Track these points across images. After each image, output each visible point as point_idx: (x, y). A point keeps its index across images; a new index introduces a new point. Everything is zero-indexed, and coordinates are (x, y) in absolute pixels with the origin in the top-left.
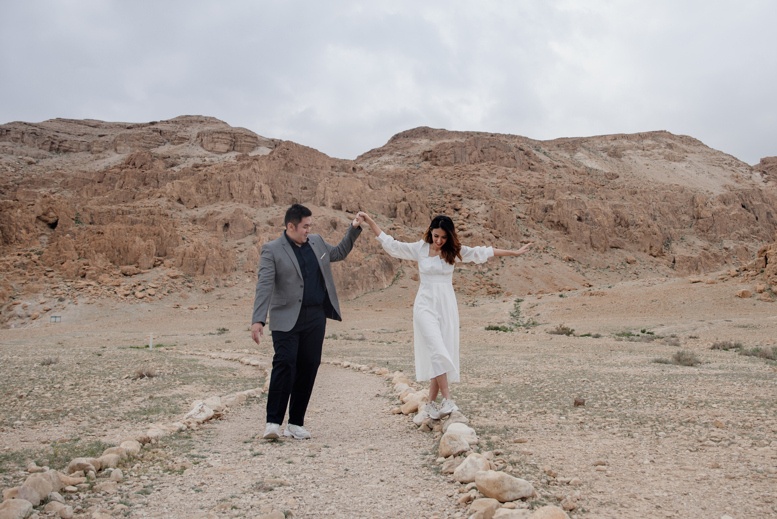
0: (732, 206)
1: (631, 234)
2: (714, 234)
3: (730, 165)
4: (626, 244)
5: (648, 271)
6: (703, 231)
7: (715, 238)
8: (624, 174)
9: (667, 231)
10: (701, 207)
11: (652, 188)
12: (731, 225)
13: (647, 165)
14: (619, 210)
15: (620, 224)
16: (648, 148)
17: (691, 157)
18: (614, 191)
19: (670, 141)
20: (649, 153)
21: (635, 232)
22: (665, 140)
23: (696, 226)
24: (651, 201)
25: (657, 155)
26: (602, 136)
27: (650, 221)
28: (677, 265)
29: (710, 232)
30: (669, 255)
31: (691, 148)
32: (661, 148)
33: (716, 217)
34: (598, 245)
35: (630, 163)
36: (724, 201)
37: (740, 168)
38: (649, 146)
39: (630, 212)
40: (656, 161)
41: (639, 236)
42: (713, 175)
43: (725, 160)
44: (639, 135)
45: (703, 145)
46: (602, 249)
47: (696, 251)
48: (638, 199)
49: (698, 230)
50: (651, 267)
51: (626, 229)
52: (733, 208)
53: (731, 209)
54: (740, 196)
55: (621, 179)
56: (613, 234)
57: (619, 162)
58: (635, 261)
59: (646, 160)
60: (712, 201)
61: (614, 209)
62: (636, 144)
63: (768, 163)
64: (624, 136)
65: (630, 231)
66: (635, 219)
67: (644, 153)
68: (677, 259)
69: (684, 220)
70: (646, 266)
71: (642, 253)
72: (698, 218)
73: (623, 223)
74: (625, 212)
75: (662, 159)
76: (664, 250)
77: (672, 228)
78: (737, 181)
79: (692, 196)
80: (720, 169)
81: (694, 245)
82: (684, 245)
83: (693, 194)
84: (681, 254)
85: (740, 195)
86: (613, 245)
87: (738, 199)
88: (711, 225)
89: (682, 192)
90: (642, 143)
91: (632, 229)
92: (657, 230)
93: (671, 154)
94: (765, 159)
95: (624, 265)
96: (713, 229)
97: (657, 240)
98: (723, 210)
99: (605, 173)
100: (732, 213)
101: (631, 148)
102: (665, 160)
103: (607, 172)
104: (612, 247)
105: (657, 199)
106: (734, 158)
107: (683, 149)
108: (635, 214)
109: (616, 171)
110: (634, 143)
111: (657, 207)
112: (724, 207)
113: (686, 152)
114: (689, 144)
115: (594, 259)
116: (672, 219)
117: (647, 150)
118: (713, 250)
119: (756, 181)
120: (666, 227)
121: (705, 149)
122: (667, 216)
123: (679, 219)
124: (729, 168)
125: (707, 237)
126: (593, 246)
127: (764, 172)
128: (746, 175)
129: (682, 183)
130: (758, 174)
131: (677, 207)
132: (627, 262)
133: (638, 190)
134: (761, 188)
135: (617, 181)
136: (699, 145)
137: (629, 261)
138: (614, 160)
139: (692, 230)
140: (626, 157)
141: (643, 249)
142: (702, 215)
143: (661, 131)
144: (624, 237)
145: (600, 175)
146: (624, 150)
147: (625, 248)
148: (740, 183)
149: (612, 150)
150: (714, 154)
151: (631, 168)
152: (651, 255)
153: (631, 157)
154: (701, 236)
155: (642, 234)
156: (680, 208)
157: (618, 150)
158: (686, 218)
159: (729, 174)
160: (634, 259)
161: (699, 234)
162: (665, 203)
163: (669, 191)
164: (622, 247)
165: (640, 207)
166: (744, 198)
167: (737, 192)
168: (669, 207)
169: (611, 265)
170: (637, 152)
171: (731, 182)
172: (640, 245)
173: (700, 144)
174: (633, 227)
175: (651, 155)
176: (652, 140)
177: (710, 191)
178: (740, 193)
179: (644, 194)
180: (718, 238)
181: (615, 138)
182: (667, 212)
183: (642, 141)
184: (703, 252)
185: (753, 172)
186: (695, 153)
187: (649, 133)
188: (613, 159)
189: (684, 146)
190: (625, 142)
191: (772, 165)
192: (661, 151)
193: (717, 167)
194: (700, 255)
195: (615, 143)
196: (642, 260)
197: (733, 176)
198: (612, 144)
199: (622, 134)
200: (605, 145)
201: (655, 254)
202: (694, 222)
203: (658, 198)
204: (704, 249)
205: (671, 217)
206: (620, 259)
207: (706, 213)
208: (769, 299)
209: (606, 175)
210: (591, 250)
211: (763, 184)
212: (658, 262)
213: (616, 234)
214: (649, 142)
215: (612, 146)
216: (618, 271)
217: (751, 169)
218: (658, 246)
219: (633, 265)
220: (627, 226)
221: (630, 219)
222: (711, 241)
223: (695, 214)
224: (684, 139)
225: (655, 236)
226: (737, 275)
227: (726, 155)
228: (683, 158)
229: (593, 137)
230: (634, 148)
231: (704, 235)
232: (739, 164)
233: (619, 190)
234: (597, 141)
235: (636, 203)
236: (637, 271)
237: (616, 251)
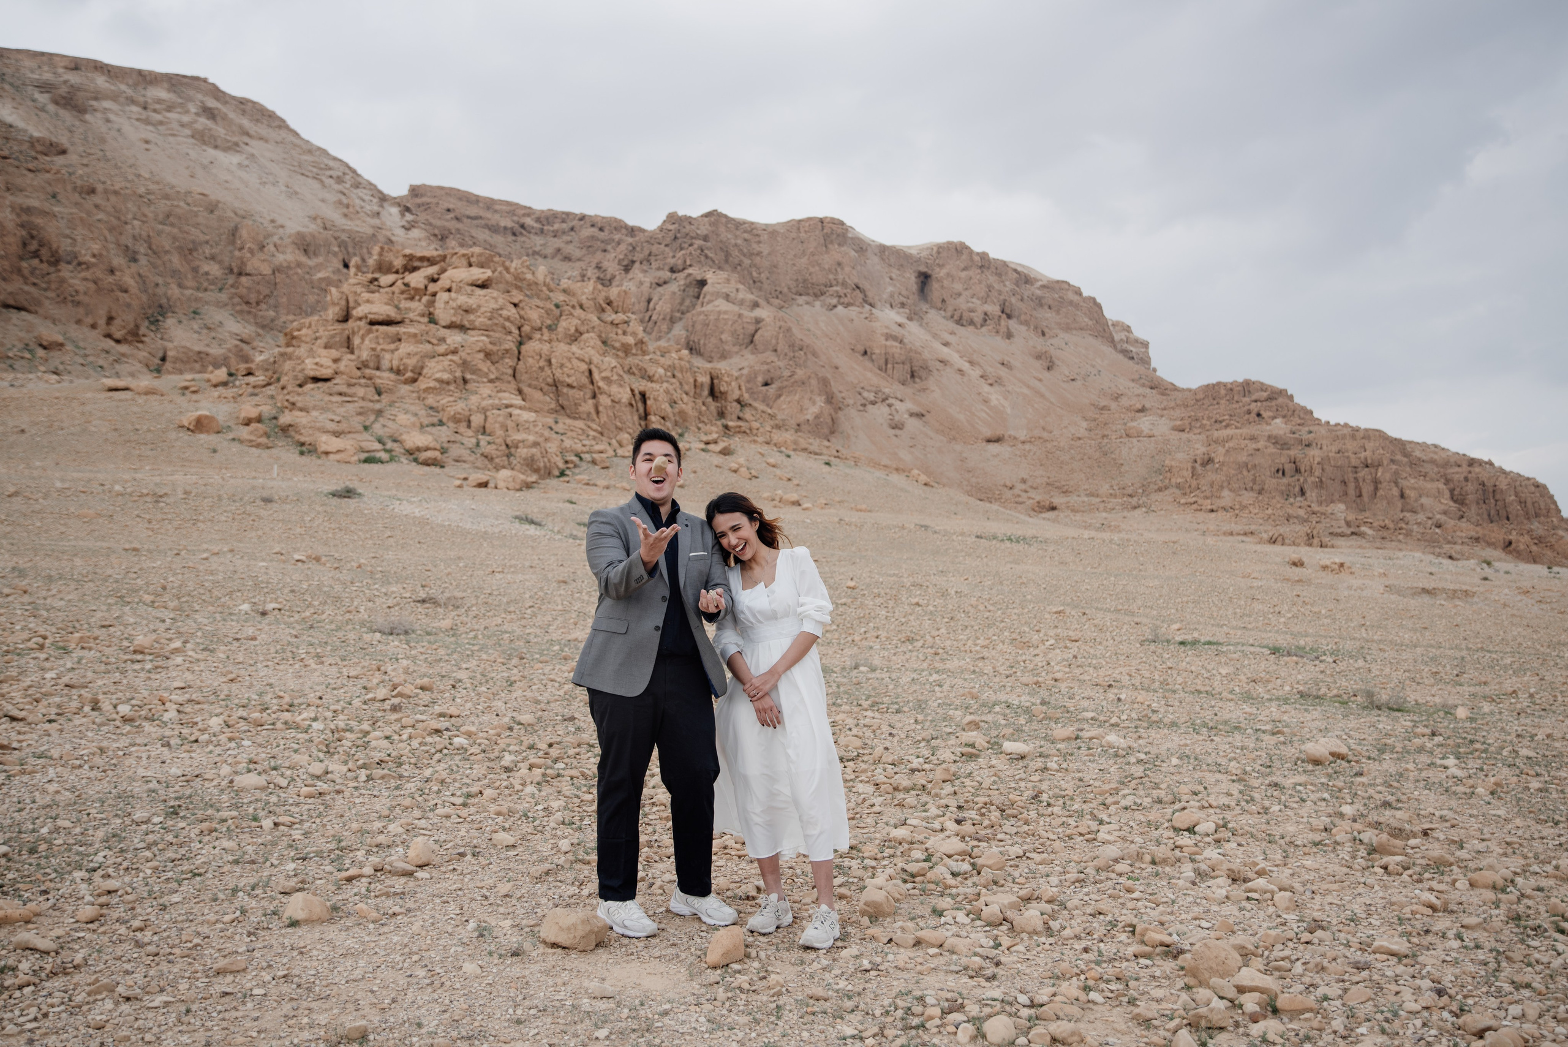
0: (320, 259)
1: (62, 281)
2: (272, 313)
3: (340, 180)
4: (47, 303)
5: (91, 372)
6: (247, 303)
7: (272, 320)
8: (81, 149)
9: (160, 291)
10: (251, 251)
11: (142, 190)
12: (312, 299)
13: (147, 142)
14: (39, 221)
15: (36, 254)
16: (157, 106)
17: (255, 147)
18: (31, 175)
19: (211, 103)
20: (158, 117)
21: (75, 280)
22: (200, 96)
23: (233, 290)
24: (130, 216)
25: (175, 125)
26: (43, 54)
27: (118, 261)
28: (168, 365)
29: (263, 306)
30: (153, 342)
31: (262, 130)
32: (187, 112)
33: (280, 277)
35: (104, 129)
36: (306, 246)
37: (360, 192)
38: (159, 101)
39: (67, 232)
40: (171, 139)
41: (81, 289)
42: (296, 193)
43: (330, 169)
44: (140, 73)
45: (288, 128)
47: (221, 342)
48: (97, 206)
49: (237, 300)
50: (101, 362)
51: (52, 269)
52: (321, 264)
53: (319, 267)
54: (342, 244)
55: (72, 158)
56: (15, 277)
57: (77, 123)
58: (62, 345)
59: (147, 132)
60: (279, 242)
61: (25, 218)
62: (129, 92)
63: (422, 196)
64: (99, 67)
65: (61, 274)
66: (76, 249)
67: (144, 115)
68: (170, 354)
69: (207, 273)
70: (91, 359)
71: (86, 330)
72: (240, 274)
73: (44, 252)
74: (53, 230)
75: (187, 137)
76: (143, 330)
77: (174, 286)
78: (346, 215)
79: (232, 225)
80: (316, 185)
81: (220, 330)
82: (196, 327)
83: (238, 219)
84: (184, 343)
85: (343, 242)
86: (11, 302)
87: (336, 249)
88: (267, 291)
89: (212, 212)
90: (143, 92)
91: (66, 271)
92: (129, 281)
93: (210, 130)
94: (419, 187)
95: (31, 351)
96: (272, 301)
97: (128, 305)
98: (299, 265)
99: (31, 137)
100: (320, 275)
101: (114, 97)
102: (192, 141)
103: (36, 134)
104: (7, 306)
105: (145, 216)
106: (350, 168)
107: (241, 127)
108: (79, 238)
109: (63, 140)
110: (123, 87)
111: (144, 234)
112: (303, 259)
113: (248, 134)
114: (257, 121)
116: (179, 267)
117: (155, 111)
118: (261, 344)
119: (388, 223)
120: (160, 280)
121: (291, 138)
122: (166, 258)
123: (195, 270)
124: (337, 187)
125: (255, 316)
127: (408, 209)
128: (368, 207)
129: (216, 194)
130: (395, 210)
131: (193, 242)
132: (41, 345)
133: (100, 187)
134: (393, 238)
135: (60, 160)
136: (280, 127)
137: (45, 343)
138: (64, 114)
139: (224, 297)
140: (99, 115)
141: (89, 320)
142: (249, 268)
143: (197, 79)
144: (44, 285)
145: (15, 140)
146: (96, 99)
147: (41, 311)
148: (351, 219)
149: (63, 90)
150: (310, 152)
151: (103, 140)
152: (109, 336)
153: (112, 117)
154: (241, 312)
155: (92, 285)
156: (200, 244)
157: (81, 94)
158: (214, 269)
159: (332, 197)
160: (60, 339)
161: (238, 308)
162: (167, 229)
163: (182, 204)
164: (32, 308)
165: (100, 225)
166: (351, 250)
167: (338, 234)
168: (175, 239)
170: (127, 108)
171: (334, 216)
172: (81, 310)
173: (282, 125)
174: (70, 267)
175: (161, 123)
176: (169, 91)
177: (280, 221)
178: (344, 237)
179: (113, 198)
180: (279, 322)
181: (76, 65)
182: (167, 248)
183: (145, 89)
184: (237, 346)
185: (386, 204)
186: (267, 141)
187: (167, 75)
188: (62, 112)
189: (245, 122)
190: (101, 81)
191: (428, 200)
192: (186, 119)
193: (310, 181)
194: (230, 350)
195: (74, 78)
196: (81, 344)
197: (340, 202)
198: (66, 77)
199: (95, 61)
200: (47, 76)
201: (118, 335)
202: (231, 281)
203: (151, 215)
204: (242, 341)
205: (176, 260)
206: (22, 334)
207: (257, 264)
208: (261, 440)
209: (33, 142)
211: (401, 232)
212: (123, 355)
213: (23, 276)
214: (161, 93)
215: (65, 82)
216: (9, 362)
217: (383, 198)
218: (125, 320)
219: (55, 354)
220: (55, 260)
221: (65, 246)
222: (263, 327)
223: (234, 264)
224: (248, 107)
225: (125, 295)
226: (225, 384)
227: (335, 159)
228: (236, 144)
229: (19, 51)
230: (122, 100)
231: (249, 312)
232: (358, 182)
233: (48, 176)
234: (28, 63)
235: (89, 213)
236: (61, 367)
237: (15, 316)
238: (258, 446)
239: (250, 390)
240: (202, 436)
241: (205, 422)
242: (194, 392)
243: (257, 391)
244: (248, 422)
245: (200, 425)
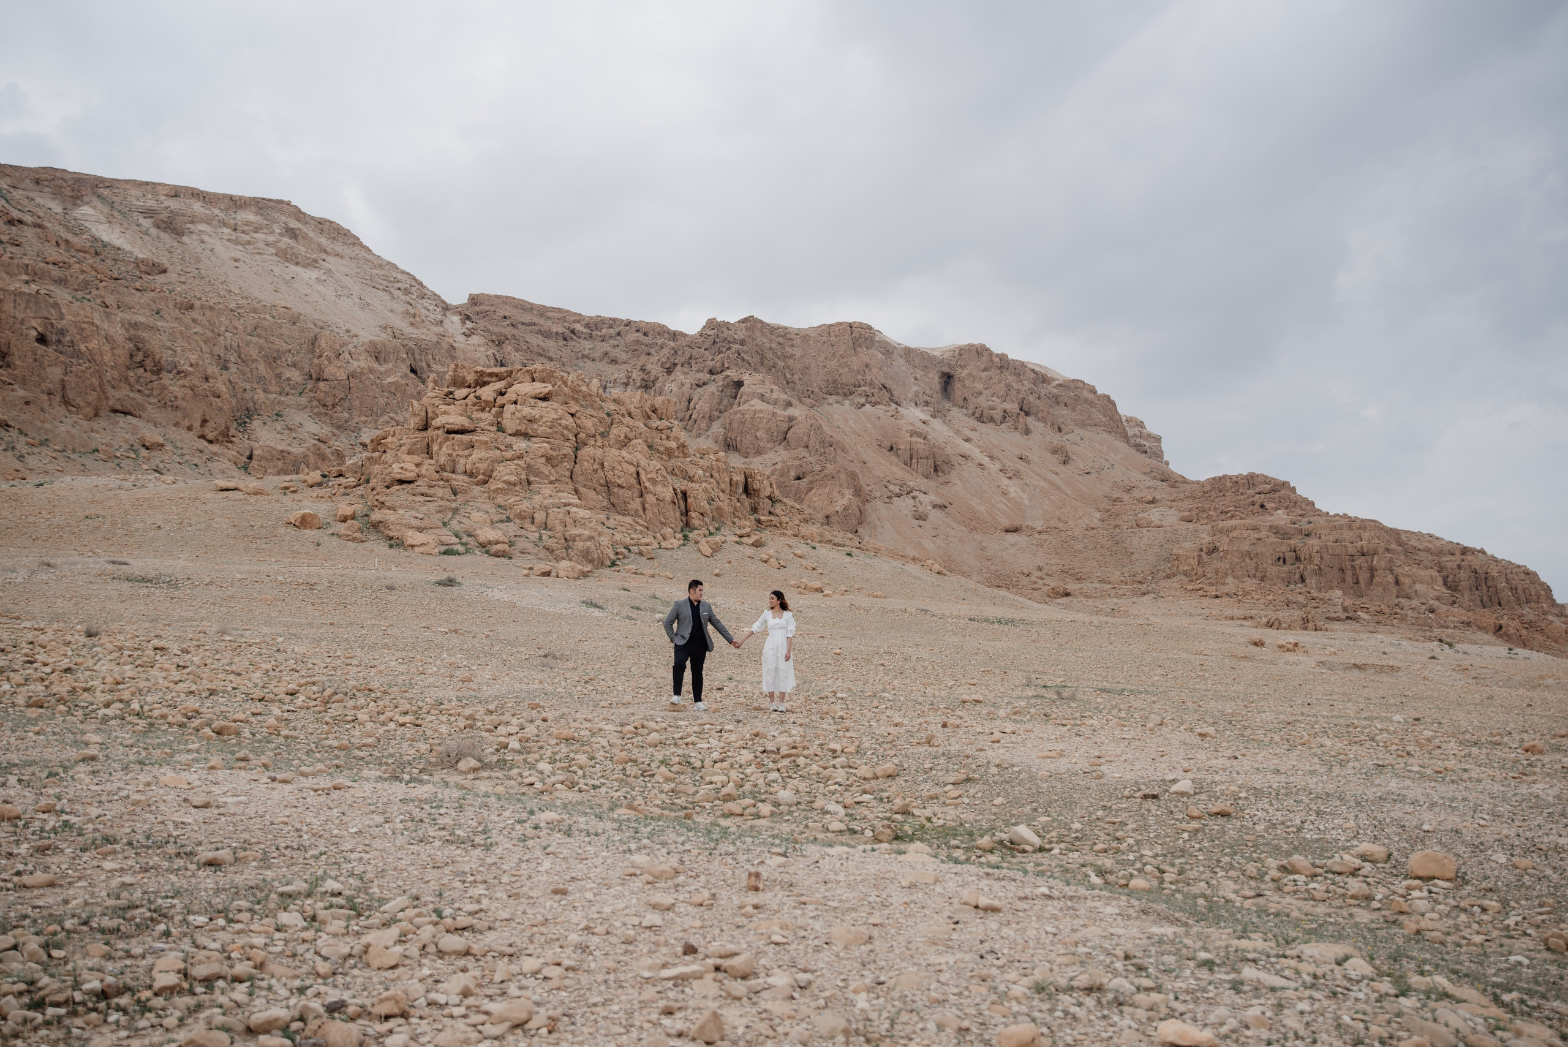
0: (390, 365)
1: (164, 388)
2: (346, 415)
3: (407, 292)
4: (149, 407)
5: (187, 469)
6: (324, 405)
7: (346, 422)
8: (180, 268)
9: (248, 395)
10: (329, 359)
11: (233, 305)
12: (382, 401)
13: (236, 261)
14: (145, 335)
15: (141, 365)
16: (246, 228)
17: (332, 263)
18: (139, 294)
19: (294, 224)
20: (247, 238)
21: (174, 387)
22: (283, 218)
23: (312, 394)
24: (223, 329)
25: (261, 245)
26: (147, 184)
27: (212, 369)
28: (254, 463)
29: (339, 409)
30: (242, 443)
31: (338, 247)
32: (272, 232)
33: (354, 382)
34: (79, 401)
35: (199, 250)
36: (377, 354)
37: (425, 302)
38: (248, 223)
39: (169, 344)
40: (257, 257)
41: (180, 395)
42: (368, 305)
43: (398, 282)
44: (231, 198)
45: (361, 245)
46: (89, 411)
47: (302, 442)
48: (194, 320)
49: (315, 403)
50: (196, 461)
51: (155, 378)
52: (391, 370)
53: (389, 372)
54: (410, 351)
55: (172, 276)
56: (122, 384)
57: (176, 244)
58: (162, 445)
59: (237, 251)
60: (353, 350)
61: (132, 332)
62: (222, 216)
63: (481, 304)
64: (196, 194)
65: (162, 382)
66: (177, 359)
67: (234, 235)
68: (256, 452)
69: (289, 379)
70: (187, 458)
71: (183, 431)
72: (318, 380)
73: (149, 363)
74: (157, 343)
75: (272, 255)
76: (232, 431)
77: (260, 391)
78: (412, 324)
79: (312, 335)
80: (386, 297)
81: (300, 430)
82: (279, 428)
83: (317, 330)
84: (268, 443)
85: (410, 349)
86: (119, 407)
87: (404, 356)
88: (342, 395)
89: (294, 323)
90: (234, 215)
91: (167, 379)
92: (222, 388)
93: (292, 248)
94: (477, 295)
95: (135, 451)
96: (346, 404)
97: (221, 409)
98: (371, 370)
99: (136, 258)
100: (389, 380)
101: (208, 221)
102: (277, 258)
103: (141, 256)
104: (115, 411)
105: (236, 328)
106: (416, 280)
107: (319, 245)
108: (179, 350)
109: (164, 261)
110: (216, 211)
111: (235, 345)
112: (375, 365)
113: (325, 251)
114: (334, 238)
115: (63, 428)
116: (264, 373)
117: (243, 232)
118: (337, 443)
119: (450, 330)
120: (248, 387)
121: (364, 254)
122: (253, 366)
123: (279, 376)
124: (404, 298)
125: (331, 418)
126: (66, 402)
127: (468, 318)
128: (433, 316)
129: (298, 307)
130: (456, 319)
131: (278, 351)
132: (144, 446)
133: (197, 303)
134: (455, 345)
135: (161, 279)
136: (353, 244)
137: (147, 444)
138: (166, 237)
139: (303, 400)
140: (194, 237)
141: (186, 423)
142: (326, 375)
143: (281, 202)
144: (147, 392)
145: (123, 261)
146: (192, 222)
147: (144, 415)
148: (417, 328)
149: (164, 215)
150: (380, 266)
151: (198, 260)
152: (202, 437)
153: (206, 238)
154: (319, 414)
155: (189, 391)
156: (284, 353)
157: (179, 218)
158: (295, 375)
159: (400, 307)
160: (161, 440)
161: (316, 410)
162: (255, 339)
163: (268, 316)
164: (137, 413)
165: (196, 337)
166: (417, 356)
167: (406, 342)
168: (261, 348)
169: (101, 447)
170: (220, 230)
171: (401, 324)
172: (179, 414)
173: (356, 242)
174: (171, 376)
175: (249, 243)
176: (256, 214)
177: (354, 331)
178: (411, 344)
179: (208, 313)
180: (352, 423)
181: (176, 192)
182: (254, 357)
183: (235, 212)
184: (315, 445)
185: (448, 313)
186: (342, 257)
187: (254, 199)
188: (162, 235)
189: (323, 241)
190: (197, 206)
191: (487, 308)
192: (271, 239)
193: (380, 292)
194: (309, 449)
195: (174, 204)
196: (179, 444)
197: (407, 312)
198: (167, 204)
199: (193, 189)
200: (151, 203)
201: (211, 436)
202: (310, 386)
203: (241, 327)
204: (319, 440)
205: (262, 367)
206: (128, 436)
207: (332, 370)
209: (138, 263)
210: (62, 410)
211: (462, 339)
212: (215, 454)
213: (129, 384)
214: (250, 216)
215: (166, 208)
216: (117, 461)
217: (446, 308)
218: (218, 421)
219: (156, 453)
220: (158, 370)
221: (166, 357)
222: (338, 427)
223: (313, 371)
224: (326, 226)
225: (217, 400)
226: (320, 485)
227: (403, 272)
228: (316, 261)
229: (126, 181)
230: (215, 223)
231: (326, 414)
232: (424, 293)
233: (153, 294)
234: (134, 192)
235: (187, 328)
236: (161, 466)
237: (121, 419)
238: (354, 540)
239: (342, 490)
240: (306, 531)
241: (309, 519)
242: (293, 492)
243: (348, 491)
244: (344, 520)
245: (304, 522)
